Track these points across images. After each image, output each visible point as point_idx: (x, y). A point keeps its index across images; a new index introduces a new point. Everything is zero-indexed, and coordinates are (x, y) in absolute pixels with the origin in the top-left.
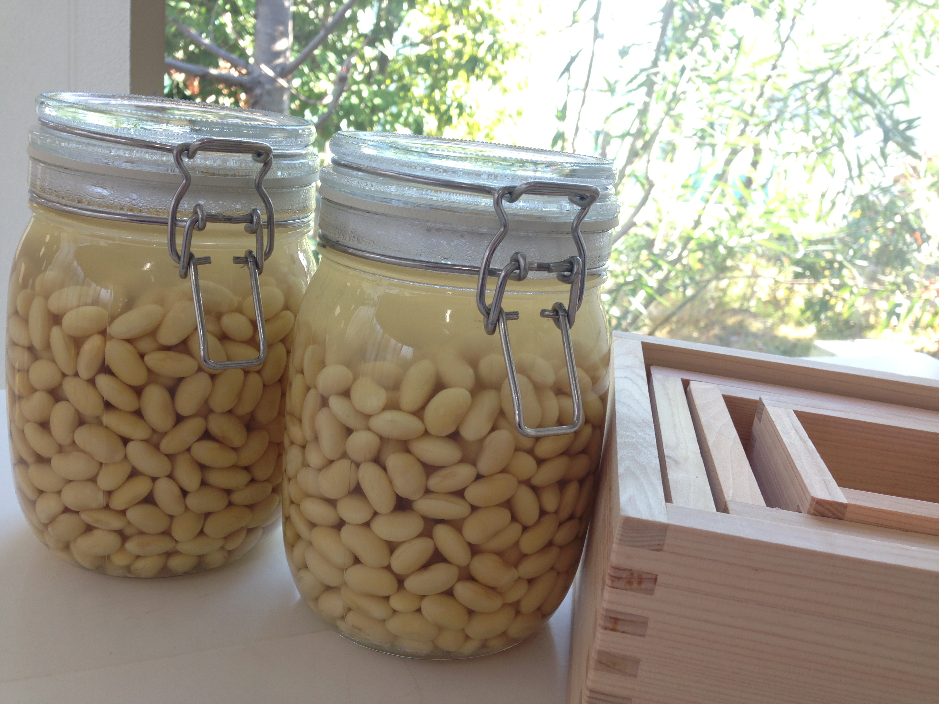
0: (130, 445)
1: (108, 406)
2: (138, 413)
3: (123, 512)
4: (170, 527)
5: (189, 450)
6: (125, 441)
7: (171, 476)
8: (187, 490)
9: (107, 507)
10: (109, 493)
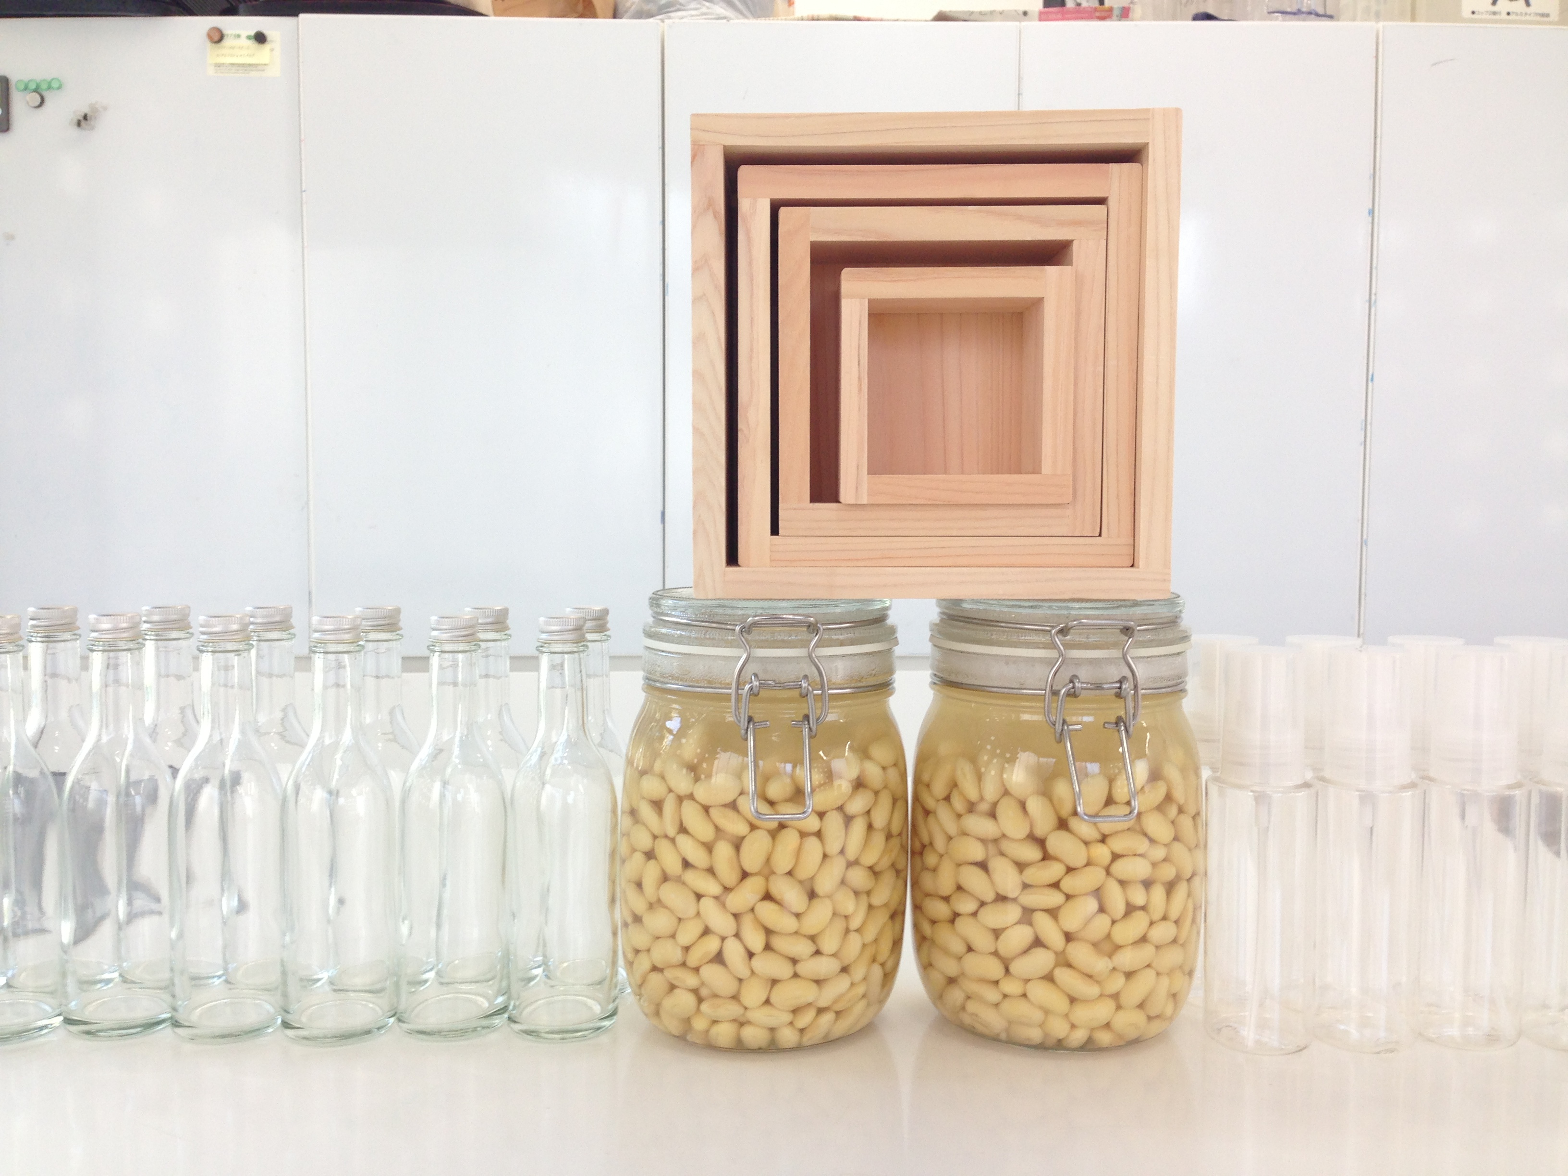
0: (703, 900)
1: (686, 864)
2: (711, 871)
3: (697, 970)
4: (739, 992)
5: (752, 910)
6: (699, 896)
7: (737, 935)
8: (753, 951)
9: (684, 964)
10: (687, 949)
